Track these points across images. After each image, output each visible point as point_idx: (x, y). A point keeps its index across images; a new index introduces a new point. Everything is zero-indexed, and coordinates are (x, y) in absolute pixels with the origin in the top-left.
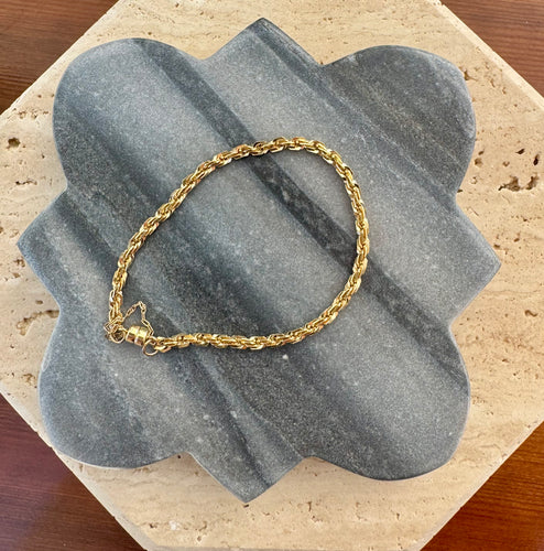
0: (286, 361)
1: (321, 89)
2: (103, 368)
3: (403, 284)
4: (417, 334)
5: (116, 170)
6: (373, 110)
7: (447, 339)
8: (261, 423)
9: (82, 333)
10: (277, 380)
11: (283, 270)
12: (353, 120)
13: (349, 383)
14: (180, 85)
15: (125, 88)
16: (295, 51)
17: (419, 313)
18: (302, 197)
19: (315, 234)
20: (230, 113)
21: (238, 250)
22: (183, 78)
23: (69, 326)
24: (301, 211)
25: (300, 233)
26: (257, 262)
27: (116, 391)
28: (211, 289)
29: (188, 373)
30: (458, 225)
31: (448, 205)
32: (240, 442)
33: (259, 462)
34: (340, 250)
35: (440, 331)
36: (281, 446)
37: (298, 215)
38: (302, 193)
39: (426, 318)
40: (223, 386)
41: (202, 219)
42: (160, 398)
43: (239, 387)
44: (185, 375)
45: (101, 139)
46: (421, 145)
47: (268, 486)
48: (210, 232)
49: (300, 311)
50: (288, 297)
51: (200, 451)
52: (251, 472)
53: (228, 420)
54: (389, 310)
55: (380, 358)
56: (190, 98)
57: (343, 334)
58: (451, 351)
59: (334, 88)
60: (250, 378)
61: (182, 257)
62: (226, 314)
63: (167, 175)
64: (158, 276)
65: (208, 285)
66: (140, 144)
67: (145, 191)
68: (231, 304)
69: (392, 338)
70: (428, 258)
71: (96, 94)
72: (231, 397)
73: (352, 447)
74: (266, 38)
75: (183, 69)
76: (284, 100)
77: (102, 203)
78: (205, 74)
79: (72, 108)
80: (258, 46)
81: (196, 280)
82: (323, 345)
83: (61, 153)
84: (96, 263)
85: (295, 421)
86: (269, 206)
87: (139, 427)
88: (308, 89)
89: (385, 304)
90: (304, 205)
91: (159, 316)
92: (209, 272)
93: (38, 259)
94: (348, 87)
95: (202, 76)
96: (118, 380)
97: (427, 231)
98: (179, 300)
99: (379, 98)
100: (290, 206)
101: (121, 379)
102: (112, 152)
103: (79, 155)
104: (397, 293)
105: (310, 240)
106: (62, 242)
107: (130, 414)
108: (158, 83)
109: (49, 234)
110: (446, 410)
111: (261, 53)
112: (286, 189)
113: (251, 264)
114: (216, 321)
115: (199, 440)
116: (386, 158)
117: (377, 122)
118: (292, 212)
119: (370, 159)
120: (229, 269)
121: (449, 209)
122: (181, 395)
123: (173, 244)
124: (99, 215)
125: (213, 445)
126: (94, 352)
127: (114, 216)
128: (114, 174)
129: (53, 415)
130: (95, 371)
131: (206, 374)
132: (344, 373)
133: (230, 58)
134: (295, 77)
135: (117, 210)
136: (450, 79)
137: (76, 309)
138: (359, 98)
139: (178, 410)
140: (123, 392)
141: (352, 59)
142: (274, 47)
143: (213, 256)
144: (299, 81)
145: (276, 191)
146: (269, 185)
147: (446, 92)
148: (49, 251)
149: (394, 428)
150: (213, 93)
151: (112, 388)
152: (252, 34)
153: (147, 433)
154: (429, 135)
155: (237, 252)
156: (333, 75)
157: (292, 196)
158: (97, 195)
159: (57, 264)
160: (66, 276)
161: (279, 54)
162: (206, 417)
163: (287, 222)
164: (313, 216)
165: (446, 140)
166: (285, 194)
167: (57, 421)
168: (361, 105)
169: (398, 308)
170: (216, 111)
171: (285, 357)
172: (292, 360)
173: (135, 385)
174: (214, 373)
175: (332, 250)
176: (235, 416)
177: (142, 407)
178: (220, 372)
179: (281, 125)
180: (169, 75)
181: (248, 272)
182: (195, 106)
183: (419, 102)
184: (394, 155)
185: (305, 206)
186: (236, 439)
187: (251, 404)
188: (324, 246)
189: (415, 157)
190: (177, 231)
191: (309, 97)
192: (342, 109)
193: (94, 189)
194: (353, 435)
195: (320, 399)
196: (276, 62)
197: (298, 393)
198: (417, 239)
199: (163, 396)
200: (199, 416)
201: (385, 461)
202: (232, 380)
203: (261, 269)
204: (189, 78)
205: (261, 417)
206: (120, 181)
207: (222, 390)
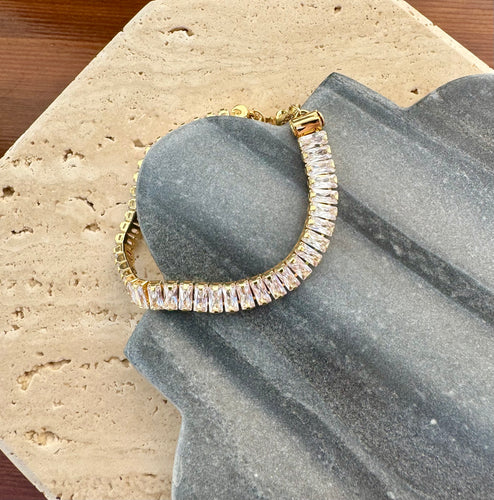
0: (434, 426)
1: (410, 133)
2: (241, 471)
5: (214, 256)
6: (469, 144)
10: (430, 449)
11: (411, 329)
12: (450, 158)
15: (208, 170)
16: (375, 100)
18: (415, 247)
19: (437, 284)
21: (358, 315)
23: (195, 431)
24: (418, 262)
25: (420, 286)
26: (382, 326)
27: (260, 493)
28: (339, 363)
29: (333, 459)
37: (414, 267)
38: (413, 243)
40: (373, 467)
41: (315, 291)
43: (389, 463)
44: (330, 462)
45: (192, 226)
48: (326, 302)
49: (439, 369)
50: (423, 357)
56: (277, 167)
59: (425, 129)
60: (400, 452)
61: (301, 334)
62: (360, 386)
63: (269, 251)
64: (279, 360)
65: (334, 360)
66: (234, 224)
68: (364, 375)
71: (179, 182)
72: (385, 477)
74: (343, 92)
75: (264, 139)
76: (375, 150)
79: (157, 200)
80: (336, 101)
81: (321, 356)
82: (471, 401)
83: (154, 249)
84: (212, 358)
85: (459, 490)
86: (382, 264)
88: (396, 134)
90: (420, 257)
91: (290, 404)
92: (334, 345)
93: (150, 365)
94: (439, 126)
96: (259, 481)
98: (307, 381)
99: (472, 130)
100: (404, 260)
101: (262, 479)
102: (207, 238)
105: (433, 291)
106: (171, 342)
109: (156, 337)
111: (341, 108)
112: (396, 243)
113: (375, 328)
114: (351, 396)
118: (408, 265)
119: (477, 194)
120: (354, 339)
123: (289, 322)
126: (227, 455)
128: (213, 261)
130: (233, 476)
131: (352, 456)
134: (382, 125)
137: (200, 412)
138: (452, 134)
140: (267, 493)
141: (436, 96)
142: (353, 99)
143: (334, 328)
144: (387, 129)
145: (386, 247)
146: (378, 242)
148: (160, 354)
151: (254, 490)
152: (327, 91)
155: (359, 318)
156: (420, 116)
157: (404, 249)
159: (170, 367)
160: (183, 377)
161: (360, 105)
163: (404, 277)
164: (430, 265)
166: (396, 247)
168: (455, 141)
171: (433, 422)
172: (440, 424)
173: (279, 482)
174: (361, 454)
175: (458, 297)
176: (393, 497)
178: (367, 451)
179: (377, 178)
180: (251, 148)
181: (375, 338)
182: (284, 174)
187: (408, 480)
188: (448, 294)
190: (291, 308)
191: (399, 142)
192: (438, 149)
195: (480, 461)
196: (358, 114)
197: (456, 459)
199: (310, 489)
202: (382, 458)
203: (387, 332)
204: (272, 147)
205: (421, 493)
206: (221, 266)
207: (373, 471)
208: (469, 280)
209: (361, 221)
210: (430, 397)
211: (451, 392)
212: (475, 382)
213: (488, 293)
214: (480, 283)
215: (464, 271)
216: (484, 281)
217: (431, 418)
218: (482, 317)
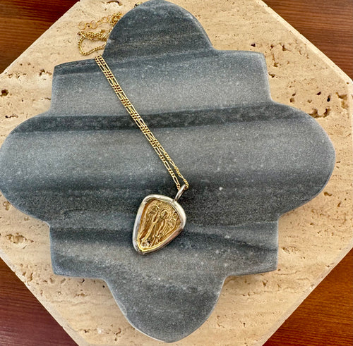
0: (223, 190)
2: (151, 283)
3: (233, 104)
4: (262, 118)
5: (62, 194)
6: (141, 52)
7: (276, 106)
8: (243, 228)
9: (125, 279)
10: (229, 202)
12: (137, 64)
13: (259, 169)
14: (50, 129)
15: (29, 156)
17: (253, 108)
18: (152, 117)
19: (175, 126)
20: (84, 117)
22: (49, 125)
23: (116, 282)
24: (158, 122)
25: (168, 132)
27: (167, 286)
30: (227, 57)
31: (214, 54)
32: (243, 246)
33: (261, 244)
34: (193, 119)
35: (270, 106)
36: (262, 227)
37: (159, 126)
38: (150, 116)
39: (258, 107)
40: (210, 231)
41: (121, 173)
42: (189, 267)
45: (41, 188)
46: (176, 43)
47: (276, 250)
48: (130, 174)
51: (231, 269)
52: (263, 253)
53: (228, 243)
54: (240, 121)
55: (259, 144)
56: (60, 130)
57: (233, 152)
58: (283, 109)
59: (116, 60)
60: (216, 214)
63: (86, 171)
66: (60, 172)
67: (84, 188)
69: (255, 131)
70: (231, 83)
71: (19, 173)
72: (218, 231)
73: (290, 193)
74: (65, 72)
75: (45, 122)
76: (100, 87)
77: (72, 214)
78: (56, 113)
79: (15, 190)
80: (65, 78)
82: (230, 166)
83: (31, 213)
84: (97, 242)
85: (255, 210)
87: (194, 290)
89: (235, 120)
93: (71, 269)
95: (56, 116)
96: (163, 281)
97: (218, 73)
99: (138, 44)
101: (163, 278)
102: (52, 188)
103: (39, 206)
104: (235, 110)
105: (176, 130)
106: (72, 250)
107: (184, 288)
108: (40, 139)
109: (63, 253)
110: (310, 134)
111: (70, 80)
115: (226, 265)
116: (168, 64)
117: (148, 54)
119: (162, 71)
120: (156, 180)
121: (217, 55)
122: (196, 255)
123: (121, 197)
124: (76, 220)
125: (234, 260)
126: (139, 280)
127: (82, 214)
128: (64, 197)
129: (152, 328)
130: (149, 288)
131: (197, 234)
132: (252, 167)
133: (59, 96)
134: (95, 73)
135: (81, 210)
136: (157, 6)
137: (111, 271)
138: (129, 53)
139: (202, 263)
140: (171, 283)
141: (110, 41)
142: (72, 72)
143: (143, 182)
144: (98, 73)
147: (162, 12)
148: (71, 260)
149: (298, 166)
150: (68, 117)
151: (164, 287)
152: (58, 76)
153: (200, 288)
154: (175, 36)
155: (151, 169)
158: (65, 213)
159: (81, 262)
160: (91, 262)
161: (78, 72)
162: (217, 252)
164: (165, 119)
165: (184, 30)
167: (156, 329)
168: (134, 55)
169: (243, 116)
170: (77, 123)
171: (221, 189)
172: (224, 187)
173: (172, 273)
174: (199, 230)
175: (189, 124)
176: (229, 237)
177: (186, 280)
179: (111, 99)
180: (42, 131)
183: (156, 28)
184: (169, 59)
185: (158, 119)
186: (240, 246)
187: (229, 224)
188: (183, 126)
189: (180, 50)
192: (129, 64)
193: (62, 212)
194: (286, 188)
196: (80, 76)
197: (243, 197)
198: (218, 81)
199: (189, 265)
200: (214, 255)
201: (311, 183)
204: (51, 123)
205: (240, 225)
206: (69, 196)
207: (211, 233)
208: (188, 112)
209: (119, 124)
210: (210, 179)
211: (219, 169)
212: (226, 156)
213: (201, 111)
214: (194, 110)
215: (183, 110)
216: (195, 107)
217: (218, 188)
218: (206, 124)
